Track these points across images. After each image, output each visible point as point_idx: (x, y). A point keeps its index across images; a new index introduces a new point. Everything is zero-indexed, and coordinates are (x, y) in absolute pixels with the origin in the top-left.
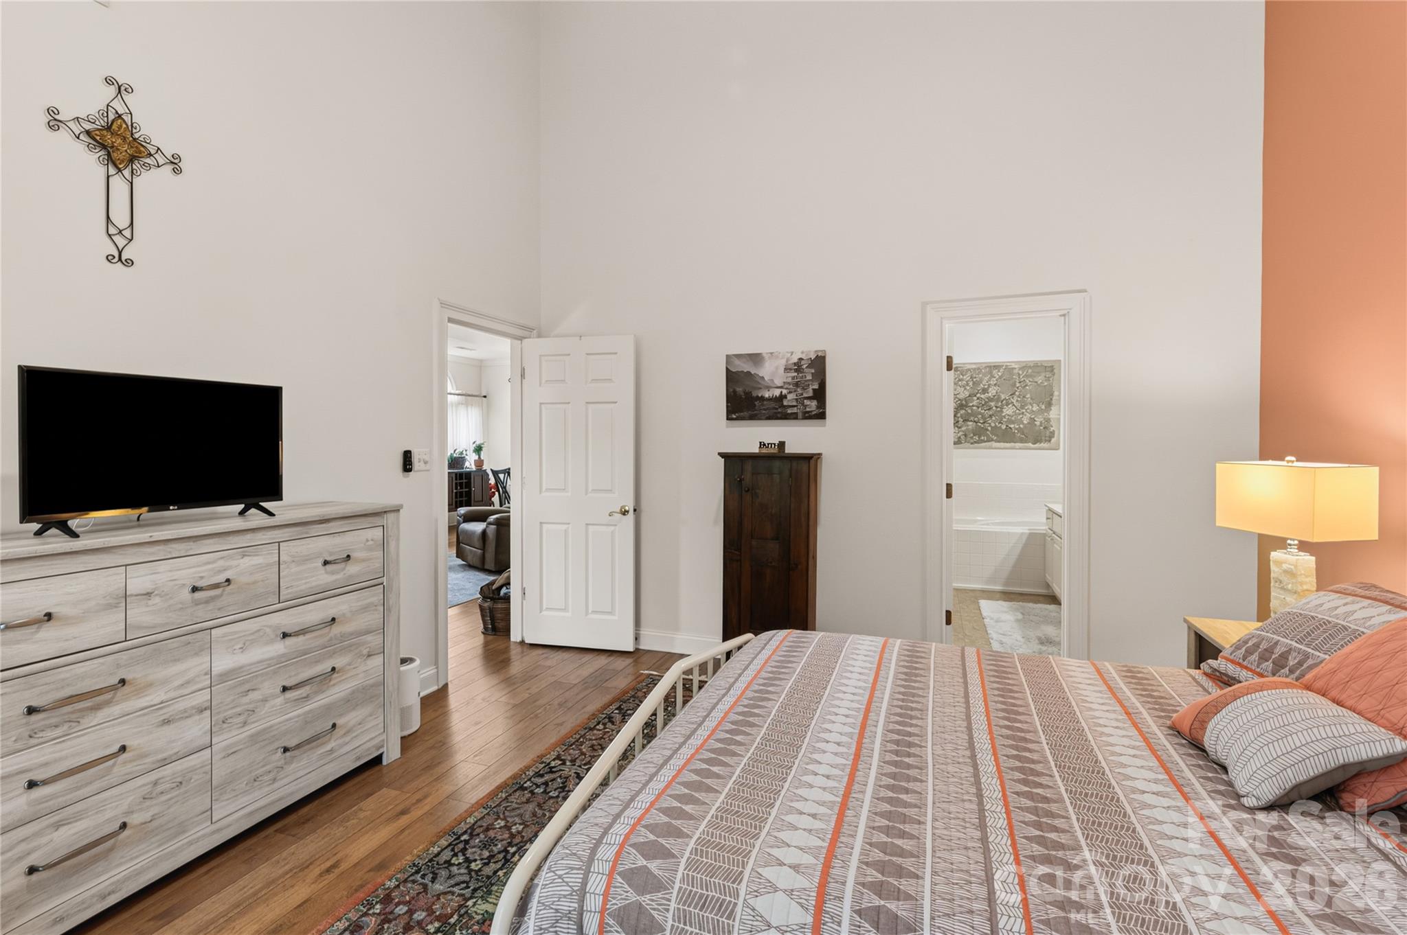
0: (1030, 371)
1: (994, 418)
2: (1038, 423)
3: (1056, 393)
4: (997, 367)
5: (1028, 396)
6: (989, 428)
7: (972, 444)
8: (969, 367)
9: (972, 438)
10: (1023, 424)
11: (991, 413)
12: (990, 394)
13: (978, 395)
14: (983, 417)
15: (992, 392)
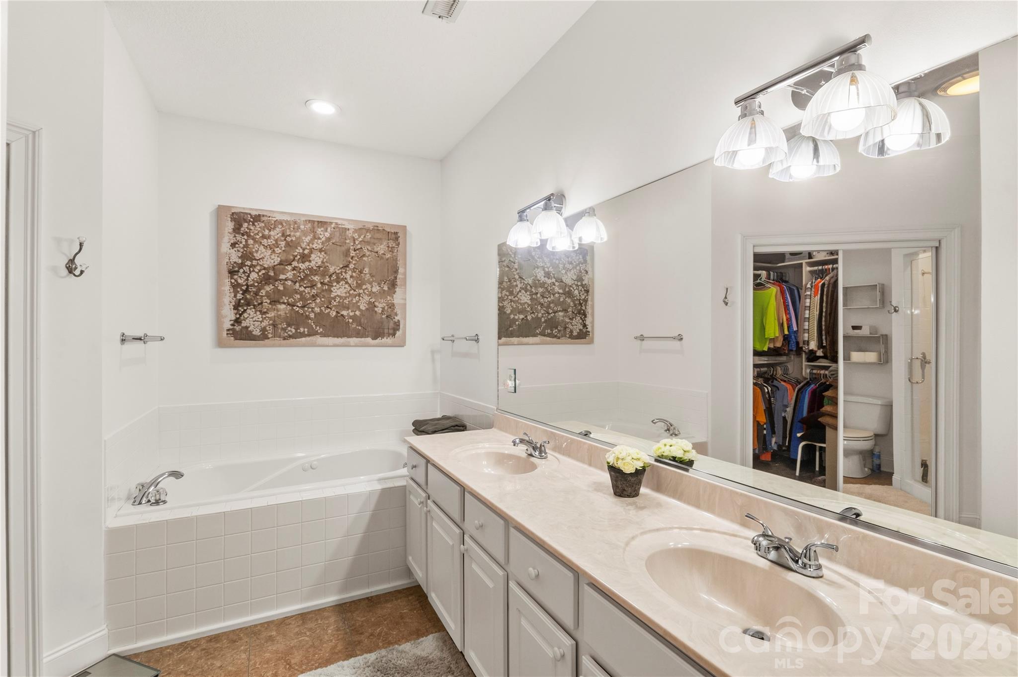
0: (369, 236)
1: (318, 300)
2: (378, 310)
3: (401, 270)
4: (322, 224)
5: (367, 270)
6: (312, 315)
7: (284, 339)
8: (279, 217)
9: (284, 330)
10: (360, 310)
11: (314, 291)
12: (313, 264)
13: (295, 264)
14: (303, 298)
15: (316, 259)
